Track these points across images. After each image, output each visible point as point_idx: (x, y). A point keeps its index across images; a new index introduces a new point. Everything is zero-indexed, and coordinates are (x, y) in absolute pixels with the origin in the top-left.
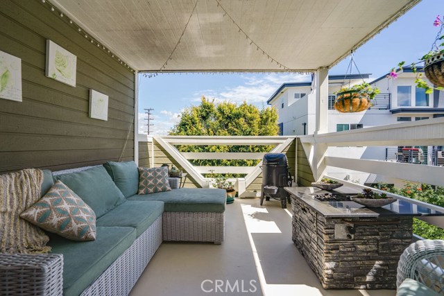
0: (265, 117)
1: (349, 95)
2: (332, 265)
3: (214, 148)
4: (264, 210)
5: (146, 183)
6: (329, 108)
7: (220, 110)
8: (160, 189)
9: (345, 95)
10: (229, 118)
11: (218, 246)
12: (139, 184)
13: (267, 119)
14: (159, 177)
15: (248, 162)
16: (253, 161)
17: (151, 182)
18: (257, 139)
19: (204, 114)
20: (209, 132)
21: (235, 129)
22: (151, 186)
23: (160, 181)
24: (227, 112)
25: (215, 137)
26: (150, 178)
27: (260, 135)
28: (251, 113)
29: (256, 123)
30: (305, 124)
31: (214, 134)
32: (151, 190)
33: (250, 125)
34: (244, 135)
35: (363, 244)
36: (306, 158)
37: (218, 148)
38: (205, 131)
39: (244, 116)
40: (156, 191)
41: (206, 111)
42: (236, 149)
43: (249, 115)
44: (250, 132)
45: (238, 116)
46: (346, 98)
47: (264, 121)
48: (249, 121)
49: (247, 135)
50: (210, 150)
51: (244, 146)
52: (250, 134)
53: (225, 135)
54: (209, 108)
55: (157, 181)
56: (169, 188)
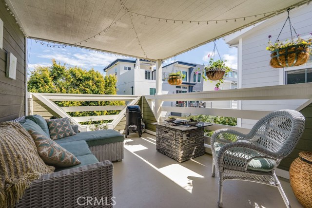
0: (108, 81)
1: (175, 77)
2: (182, 152)
3: (68, 103)
4: (130, 140)
5: (57, 131)
6: (146, 78)
7: (72, 73)
8: (68, 134)
9: (174, 77)
10: (80, 80)
11: (120, 163)
12: (50, 133)
13: (110, 82)
14: (66, 125)
15: (97, 113)
16: (101, 111)
17: (60, 130)
18: (104, 96)
19: (56, 74)
20: (61, 91)
21: (86, 89)
22: (61, 133)
23: (67, 128)
24: (79, 75)
25: (67, 94)
26: (59, 127)
27: (106, 94)
28: (97, 77)
29: (102, 85)
30: (132, 87)
31: (67, 92)
32: (62, 136)
33: (98, 86)
34: (93, 93)
35: (192, 140)
36: (149, 108)
37: (72, 103)
38: (58, 89)
39: (93, 79)
40: (65, 136)
41: (58, 73)
42: (87, 103)
43: (96, 79)
44: (98, 91)
45: (88, 79)
46: (174, 78)
47: (109, 84)
48: (97, 83)
49: (96, 94)
50: (64, 105)
51: (93, 102)
52: (97, 93)
53: (77, 93)
54: (61, 71)
55: (65, 129)
56: (74, 133)
